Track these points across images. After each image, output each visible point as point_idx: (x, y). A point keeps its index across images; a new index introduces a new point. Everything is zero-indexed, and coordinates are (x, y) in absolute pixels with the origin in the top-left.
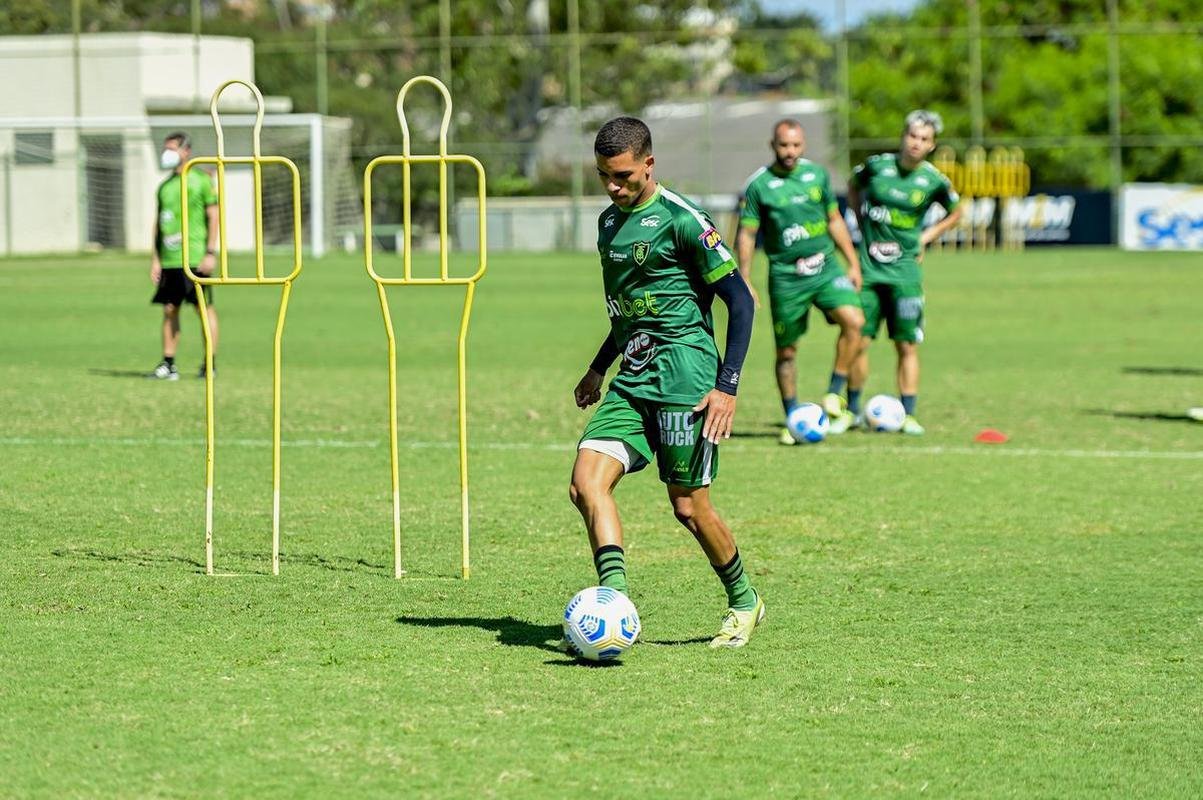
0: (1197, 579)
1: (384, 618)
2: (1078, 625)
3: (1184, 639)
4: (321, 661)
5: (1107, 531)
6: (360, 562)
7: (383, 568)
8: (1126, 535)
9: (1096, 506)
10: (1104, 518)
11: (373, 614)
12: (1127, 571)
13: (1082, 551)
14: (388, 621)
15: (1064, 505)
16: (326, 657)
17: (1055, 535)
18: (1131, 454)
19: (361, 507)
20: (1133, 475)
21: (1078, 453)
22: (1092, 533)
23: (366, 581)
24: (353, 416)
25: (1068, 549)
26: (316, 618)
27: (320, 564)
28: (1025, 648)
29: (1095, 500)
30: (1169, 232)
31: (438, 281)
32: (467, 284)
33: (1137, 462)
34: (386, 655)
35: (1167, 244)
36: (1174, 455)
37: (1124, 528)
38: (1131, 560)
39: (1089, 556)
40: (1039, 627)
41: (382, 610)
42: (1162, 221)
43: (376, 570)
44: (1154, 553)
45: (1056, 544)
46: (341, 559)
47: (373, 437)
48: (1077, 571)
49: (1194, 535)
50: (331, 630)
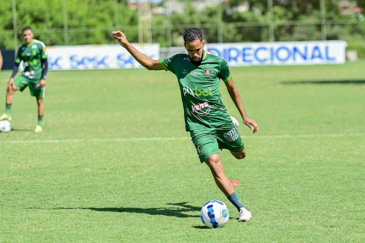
0: (62, 182)
2: (22, 199)
3: (59, 202)
5: (28, 168)
8: (35, 169)
9: (22, 159)
10: (26, 163)
12: (37, 181)
13: (20, 174)
15: (11, 160)
17: (10, 170)
18: (32, 141)
20: (34, 148)
21: (15, 142)
22: (23, 168)
25: (15, 174)
28: (5, 207)
29: (22, 157)
33: (34, 144)
36: (47, 141)
37: (34, 166)
38: (37, 177)
39: (23, 176)
40: (9, 200)
44: (45, 174)
45: (10, 173)
48: (19, 182)
49: (58, 168)
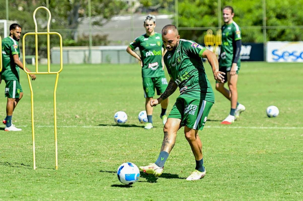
0: (294, 168)
1: (30, 182)
2: (256, 183)
3: (290, 187)
4: (10, 197)
5: (264, 152)
6: (22, 164)
7: (30, 166)
8: (270, 154)
9: (260, 144)
10: (263, 148)
11: (26, 181)
12: (271, 165)
13: (256, 159)
14: (31, 183)
15: (250, 144)
16: (11, 195)
17: (248, 154)
18: (272, 128)
19: (22, 147)
20: (272, 134)
21: (255, 128)
22: (259, 153)
23: (24, 171)
24: (19, 117)
25: (252, 158)
26: (8, 183)
27: (9, 165)
28: (239, 190)
29: (260, 143)
30: (282, 56)
31: (47, 73)
32: (56, 74)
33: (273, 130)
34: (31, 194)
35: (281, 60)
36: (285, 128)
37: (270, 151)
38: (272, 162)
39: (259, 161)
40: (243, 184)
41: (29, 180)
42: (280, 53)
43: (27, 167)
44: (280, 159)
45: (248, 157)
46: (16, 163)
47: (26, 124)
48: (255, 165)
49: (292, 154)
50: (13, 186)
